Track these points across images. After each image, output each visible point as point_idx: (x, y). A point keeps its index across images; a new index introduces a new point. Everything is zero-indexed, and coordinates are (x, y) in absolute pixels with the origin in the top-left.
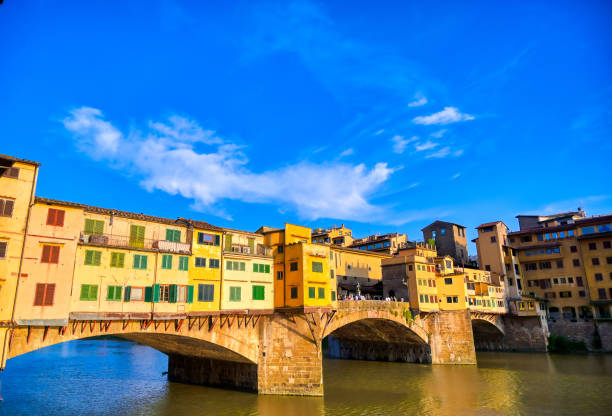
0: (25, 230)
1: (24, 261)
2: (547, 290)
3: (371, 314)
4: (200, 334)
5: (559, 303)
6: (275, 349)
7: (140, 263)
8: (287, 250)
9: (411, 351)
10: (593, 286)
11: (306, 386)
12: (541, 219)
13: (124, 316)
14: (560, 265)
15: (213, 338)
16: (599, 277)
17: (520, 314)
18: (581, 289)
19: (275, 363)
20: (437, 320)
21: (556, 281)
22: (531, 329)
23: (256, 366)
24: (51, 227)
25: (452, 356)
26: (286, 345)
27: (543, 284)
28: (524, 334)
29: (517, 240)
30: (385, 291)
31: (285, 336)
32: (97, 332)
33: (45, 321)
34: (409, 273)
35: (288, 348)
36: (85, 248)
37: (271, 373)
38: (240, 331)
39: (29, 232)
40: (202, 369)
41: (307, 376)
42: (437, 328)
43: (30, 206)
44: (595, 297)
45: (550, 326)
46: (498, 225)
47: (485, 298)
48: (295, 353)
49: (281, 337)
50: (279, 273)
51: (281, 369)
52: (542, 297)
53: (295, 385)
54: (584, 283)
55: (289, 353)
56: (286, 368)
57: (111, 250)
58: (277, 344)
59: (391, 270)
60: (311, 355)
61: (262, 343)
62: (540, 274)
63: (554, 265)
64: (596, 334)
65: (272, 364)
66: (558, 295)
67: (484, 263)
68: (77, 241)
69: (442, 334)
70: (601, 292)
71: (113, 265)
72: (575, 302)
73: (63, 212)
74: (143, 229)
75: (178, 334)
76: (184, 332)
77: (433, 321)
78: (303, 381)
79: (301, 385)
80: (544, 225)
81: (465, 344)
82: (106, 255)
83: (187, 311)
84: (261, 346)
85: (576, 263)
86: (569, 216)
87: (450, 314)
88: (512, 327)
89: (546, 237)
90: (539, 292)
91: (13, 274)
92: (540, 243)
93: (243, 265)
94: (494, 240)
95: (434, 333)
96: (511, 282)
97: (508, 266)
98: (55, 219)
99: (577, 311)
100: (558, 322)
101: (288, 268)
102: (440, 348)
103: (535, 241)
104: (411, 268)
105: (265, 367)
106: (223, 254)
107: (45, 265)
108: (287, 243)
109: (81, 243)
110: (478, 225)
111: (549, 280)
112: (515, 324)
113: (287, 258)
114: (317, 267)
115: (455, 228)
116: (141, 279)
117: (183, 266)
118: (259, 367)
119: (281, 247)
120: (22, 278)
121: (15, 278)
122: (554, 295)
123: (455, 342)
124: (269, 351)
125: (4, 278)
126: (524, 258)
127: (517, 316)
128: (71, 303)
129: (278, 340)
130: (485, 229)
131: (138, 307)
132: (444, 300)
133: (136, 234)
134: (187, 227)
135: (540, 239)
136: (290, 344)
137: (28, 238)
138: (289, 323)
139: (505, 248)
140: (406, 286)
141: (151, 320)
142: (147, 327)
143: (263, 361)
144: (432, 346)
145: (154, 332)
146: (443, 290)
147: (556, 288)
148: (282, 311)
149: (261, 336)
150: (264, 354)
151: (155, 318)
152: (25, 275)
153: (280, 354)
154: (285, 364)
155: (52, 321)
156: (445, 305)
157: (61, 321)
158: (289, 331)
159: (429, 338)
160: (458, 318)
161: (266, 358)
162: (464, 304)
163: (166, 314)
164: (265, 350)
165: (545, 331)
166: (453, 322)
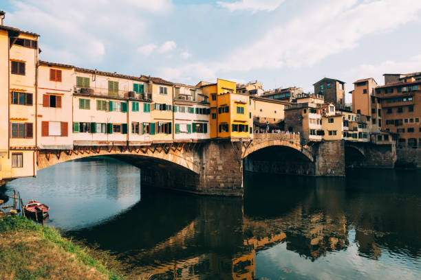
0: (36, 84)
1: (38, 106)
2: (399, 127)
3: (277, 143)
4: (160, 155)
5: (406, 136)
6: (211, 165)
8: (219, 98)
9: (301, 167)
11: (232, 188)
12: (401, 77)
13: (109, 143)
14: (411, 109)
15: (169, 157)
17: (378, 143)
19: (211, 173)
20: (321, 147)
21: (406, 121)
22: (384, 153)
23: (199, 175)
24: (53, 83)
25: (329, 170)
26: (218, 163)
27: (397, 123)
28: (378, 156)
29: (382, 92)
30: (286, 127)
31: (218, 157)
32: (92, 154)
33: (58, 146)
34: (304, 115)
35: (219, 165)
36: (78, 98)
37: (208, 180)
38: (187, 153)
39: (39, 86)
41: (233, 182)
42: (320, 152)
43: (37, 67)
45: (397, 151)
46: (370, 81)
47: (355, 132)
48: (224, 168)
49: (215, 157)
50: (213, 114)
51: (215, 178)
52: (395, 131)
53: (224, 188)
55: (220, 168)
56: (218, 177)
57: (96, 99)
58: (212, 162)
59: (291, 112)
60: (236, 169)
61: (202, 161)
62: (395, 116)
63: (406, 109)
65: (209, 175)
66: (406, 130)
67: (357, 108)
68: (72, 92)
69: (323, 155)
71: (99, 108)
72: (417, 136)
73: (60, 72)
74: (117, 84)
75: (146, 155)
76: (150, 154)
77: (318, 148)
78: (230, 185)
79: (228, 188)
80: (403, 81)
81: (338, 163)
82: (93, 102)
83: (151, 140)
84: (202, 163)
87: (330, 143)
88: (371, 152)
89: (405, 89)
90: (393, 129)
91: (32, 115)
92: (401, 94)
94: (365, 91)
95: (318, 155)
96: (374, 121)
97: (373, 111)
98: (56, 76)
99: (418, 141)
100: (404, 149)
102: (321, 165)
103: (395, 93)
104: (305, 112)
105: (205, 176)
106: (174, 101)
108: (219, 93)
109: (75, 94)
110: (355, 81)
111: (402, 120)
112: (374, 150)
113: (219, 104)
114: (240, 111)
115: (337, 83)
116: (117, 117)
117: (146, 110)
118: (201, 176)
119: (214, 96)
120: (38, 118)
121: (34, 118)
122: (403, 130)
123: (332, 161)
124: (207, 166)
125: (26, 118)
126: (386, 105)
127: (375, 144)
128: (74, 134)
129: (213, 159)
130: (358, 84)
131: (118, 137)
132: (326, 133)
133: (113, 87)
134: (148, 82)
135: (399, 91)
136: (221, 162)
137: (39, 90)
138: (220, 148)
139: (373, 98)
140: (301, 124)
141: (126, 146)
142: (125, 150)
143: (203, 172)
144: (316, 164)
145: (130, 153)
146: (327, 126)
147: (406, 125)
148: (215, 141)
149: (201, 157)
150: (203, 168)
151: (130, 145)
152: (41, 116)
153: (214, 168)
154: (218, 175)
155: (62, 146)
156: (327, 137)
157: (69, 146)
158: (221, 153)
159: (315, 158)
160: (335, 146)
161: (205, 171)
162: (340, 136)
163: (137, 142)
164: (204, 166)
165: (393, 155)
166: (331, 149)
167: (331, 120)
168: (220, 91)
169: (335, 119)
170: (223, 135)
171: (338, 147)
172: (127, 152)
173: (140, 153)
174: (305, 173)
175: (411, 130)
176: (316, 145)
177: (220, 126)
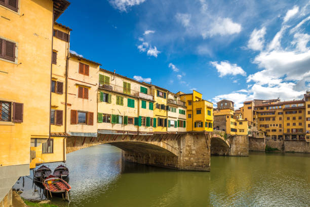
0: (66, 75)
1: (68, 95)
2: (267, 129)
4: (155, 143)
5: (271, 134)
6: (186, 150)
7: (131, 104)
8: (194, 103)
9: (221, 151)
10: (286, 127)
11: (202, 166)
12: (264, 102)
13: (125, 132)
14: (274, 119)
15: (161, 145)
16: (288, 124)
17: (257, 137)
18: (280, 129)
19: (187, 156)
20: (235, 139)
21: (271, 125)
22: (260, 143)
23: (177, 157)
24: (82, 75)
26: (192, 149)
27: (266, 126)
28: (256, 145)
29: (259, 109)
31: (192, 145)
32: (110, 141)
34: (227, 119)
35: (194, 150)
37: (185, 161)
38: (171, 142)
39: (69, 77)
40: (144, 157)
41: (203, 162)
42: (234, 142)
43: (67, 58)
44: (285, 132)
45: (266, 142)
46: (252, 102)
48: (196, 152)
49: (190, 145)
50: (189, 115)
51: (190, 159)
52: (265, 131)
53: (196, 166)
54: (282, 126)
55: (194, 152)
56: (192, 159)
57: (116, 95)
58: (187, 148)
59: (218, 118)
60: (205, 153)
62: (265, 123)
63: (271, 119)
64: (283, 145)
65: (185, 157)
67: (245, 117)
68: (97, 87)
69: (236, 144)
70: (288, 130)
71: (118, 103)
72: (277, 134)
74: (129, 85)
75: (147, 142)
76: (149, 142)
77: (233, 139)
78: (200, 164)
79: (200, 166)
81: (245, 148)
82: (114, 98)
83: (154, 131)
84: (180, 148)
85: (280, 119)
86: (276, 101)
87: (240, 137)
88: (252, 142)
89: (270, 108)
90: (264, 129)
91: (62, 103)
92: (268, 110)
93: (175, 109)
94: (250, 108)
96: (254, 125)
97: (254, 119)
98: (84, 70)
99: (277, 137)
100: (269, 141)
101: (195, 112)
102: (234, 149)
103: (265, 110)
104: (228, 117)
105: (182, 158)
106: (167, 103)
107: (81, 100)
108: (194, 101)
109: (100, 89)
111: (269, 125)
112: (254, 141)
113: (195, 108)
114: (209, 113)
115: (231, 103)
116: (132, 113)
117: (151, 108)
118: (179, 158)
119: (190, 102)
120: (68, 107)
121: (64, 106)
122: (269, 131)
123: (241, 147)
124: (184, 151)
125: (57, 105)
126: (260, 116)
127: (256, 138)
128: (98, 124)
129: (188, 146)
130: (246, 103)
131: (131, 128)
132: (238, 131)
133: (127, 87)
134: (150, 87)
135: (268, 109)
136: (195, 148)
137: (69, 80)
138: (194, 139)
139: (254, 112)
140: (225, 124)
141: (137, 135)
142: (134, 138)
143: (180, 155)
144: (232, 149)
145: (137, 141)
146: (239, 127)
147: (271, 128)
148: (191, 133)
149: (179, 144)
150: (181, 152)
151: (140, 134)
152: (70, 105)
153: (189, 153)
154: (192, 157)
155: (88, 133)
156: (238, 133)
157: (94, 134)
158: (194, 142)
159: (231, 146)
160: (243, 138)
161: (182, 154)
162: (246, 133)
163: (144, 132)
164: (182, 151)
165: (264, 144)
166: (241, 140)
167: (241, 123)
168: (195, 99)
169: (243, 122)
170: (198, 129)
171: (245, 140)
172: (135, 140)
173: (144, 141)
174: (224, 154)
175: (275, 130)
176: (232, 137)
177: (195, 123)
